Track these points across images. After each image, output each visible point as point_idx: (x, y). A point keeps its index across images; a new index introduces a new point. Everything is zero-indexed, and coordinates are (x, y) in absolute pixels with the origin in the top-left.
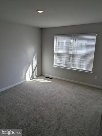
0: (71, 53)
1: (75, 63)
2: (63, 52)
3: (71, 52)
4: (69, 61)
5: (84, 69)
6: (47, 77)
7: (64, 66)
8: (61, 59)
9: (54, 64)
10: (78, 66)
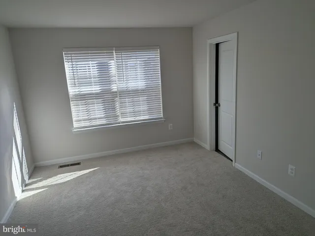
0: (116, 90)
1: (129, 110)
2: (96, 89)
3: (114, 88)
4: (114, 109)
5: (146, 117)
6: (61, 167)
7: (104, 122)
8: (91, 107)
9: (75, 125)
10: (135, 113)
